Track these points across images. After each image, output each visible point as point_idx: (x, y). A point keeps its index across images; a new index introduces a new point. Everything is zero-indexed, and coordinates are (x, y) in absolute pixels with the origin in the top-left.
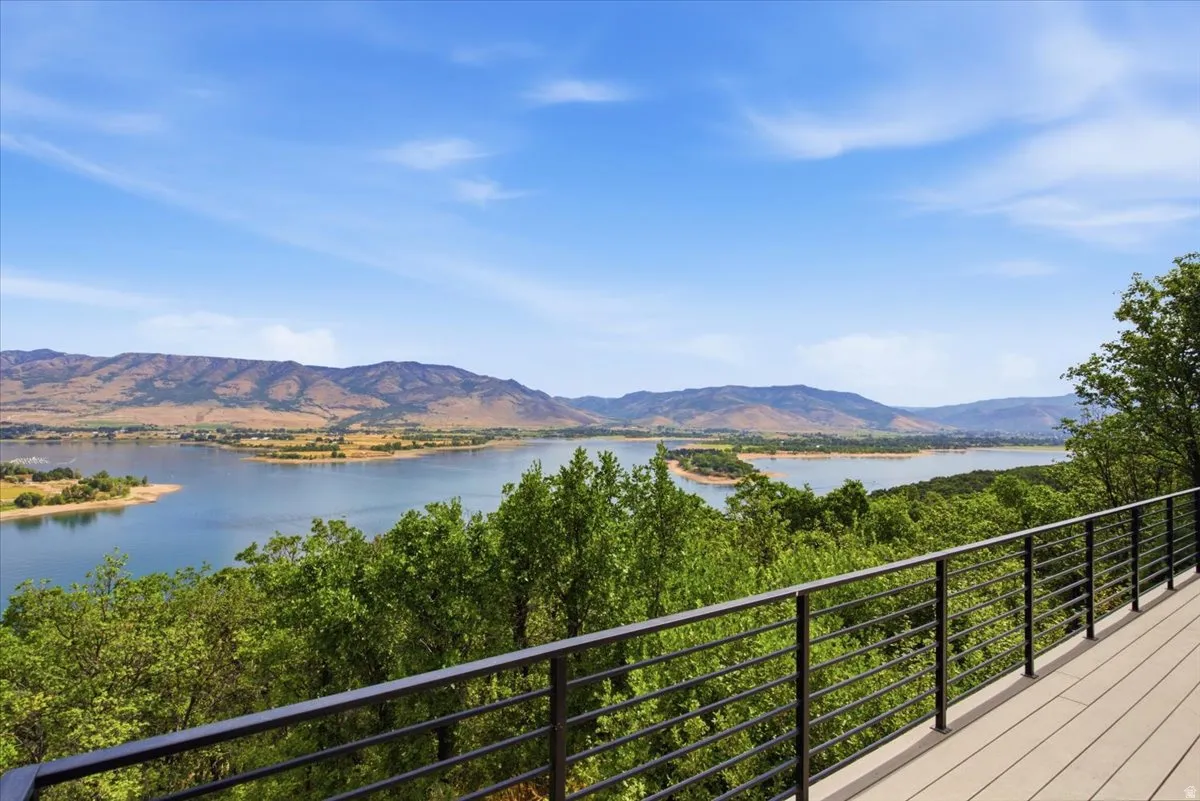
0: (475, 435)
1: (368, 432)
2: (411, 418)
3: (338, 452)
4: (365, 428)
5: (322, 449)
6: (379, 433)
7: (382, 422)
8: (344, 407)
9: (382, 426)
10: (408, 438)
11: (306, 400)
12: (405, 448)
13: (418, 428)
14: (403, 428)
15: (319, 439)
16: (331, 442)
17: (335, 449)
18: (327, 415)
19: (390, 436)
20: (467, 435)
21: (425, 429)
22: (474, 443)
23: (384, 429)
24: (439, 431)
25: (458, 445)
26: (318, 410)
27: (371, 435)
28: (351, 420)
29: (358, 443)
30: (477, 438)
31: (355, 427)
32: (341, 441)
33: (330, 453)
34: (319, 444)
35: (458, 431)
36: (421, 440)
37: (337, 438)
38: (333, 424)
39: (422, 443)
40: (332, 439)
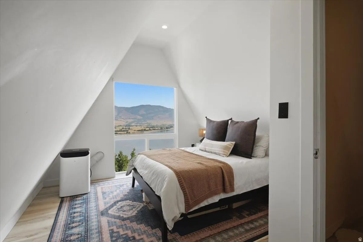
0: (167, 126)
1: (137, 126)
2: (148, 121)
3: (128, 132)
4: (136, 125)
5: (124, 131)
6: (140, 126)
7: (140, 123)
8: (130, 119)
9: (141, 124)
10: (148, 127)
11: (119, 117)
12: (147, 130)
13: (151, 124)
14: (147, 124)
15: (123, 128)
16: (126, 129)
17: (127, 131)
18: (125, 121)
19: (143, 127)
20: (165, 126)
21: (153, 124)
22: (167, 129)
23: (141, 125)
24: (157, 125)
25: (162, 129)
26: (122, 120)
27: (137, 127)
28: (132, 122)
29: (134, 129)
30: (168, 127)
31: (133, 124)
32: (129, 129)
33: (126, 132)
34: (123, 129)
35: (162, 125)
36: (152, 128)
37: (128, 128)
38: (127, 124)
39: (152, 129)
40: (127, 128)
